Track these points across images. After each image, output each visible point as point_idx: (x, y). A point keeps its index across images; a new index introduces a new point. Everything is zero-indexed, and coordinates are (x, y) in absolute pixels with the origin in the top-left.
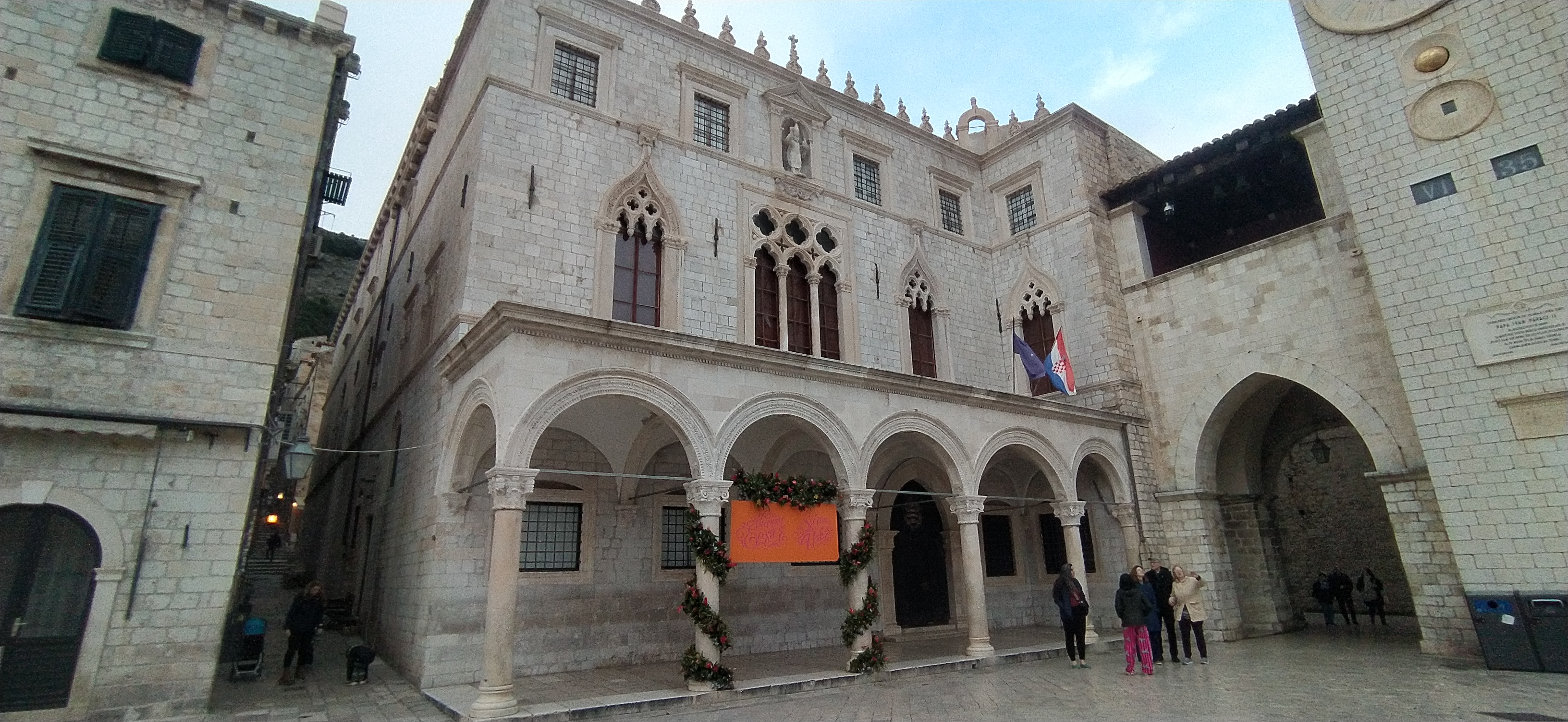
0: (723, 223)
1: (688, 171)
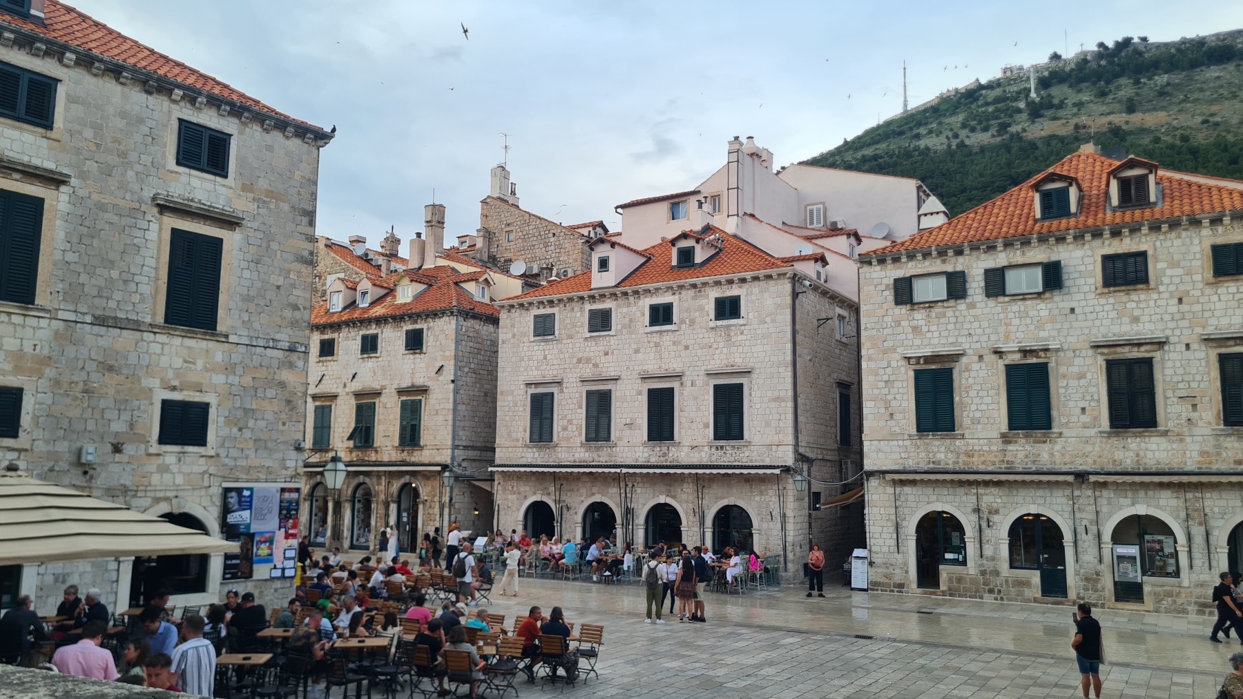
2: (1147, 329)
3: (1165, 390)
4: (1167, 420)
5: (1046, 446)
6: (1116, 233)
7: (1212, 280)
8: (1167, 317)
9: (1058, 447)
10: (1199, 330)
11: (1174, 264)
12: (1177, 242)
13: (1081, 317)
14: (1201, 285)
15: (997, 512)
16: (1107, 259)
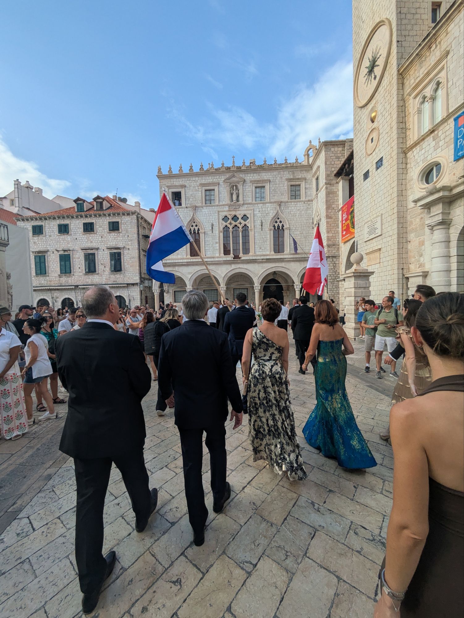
0: (214, 223)
1: (204, 213)
2: (94, 245)
3: (98, 262)
4: (98, 270)
5: (70, 278)
6: (86, 217)
7: (109, 232)
8: (99, 242)
9: (73, 279)
10: (106, 246)
11: (100, 227)
12: (101, 220)
13: (78, 241)
14: (106, 233)
15: (58, 298)
16: (84, 224)
